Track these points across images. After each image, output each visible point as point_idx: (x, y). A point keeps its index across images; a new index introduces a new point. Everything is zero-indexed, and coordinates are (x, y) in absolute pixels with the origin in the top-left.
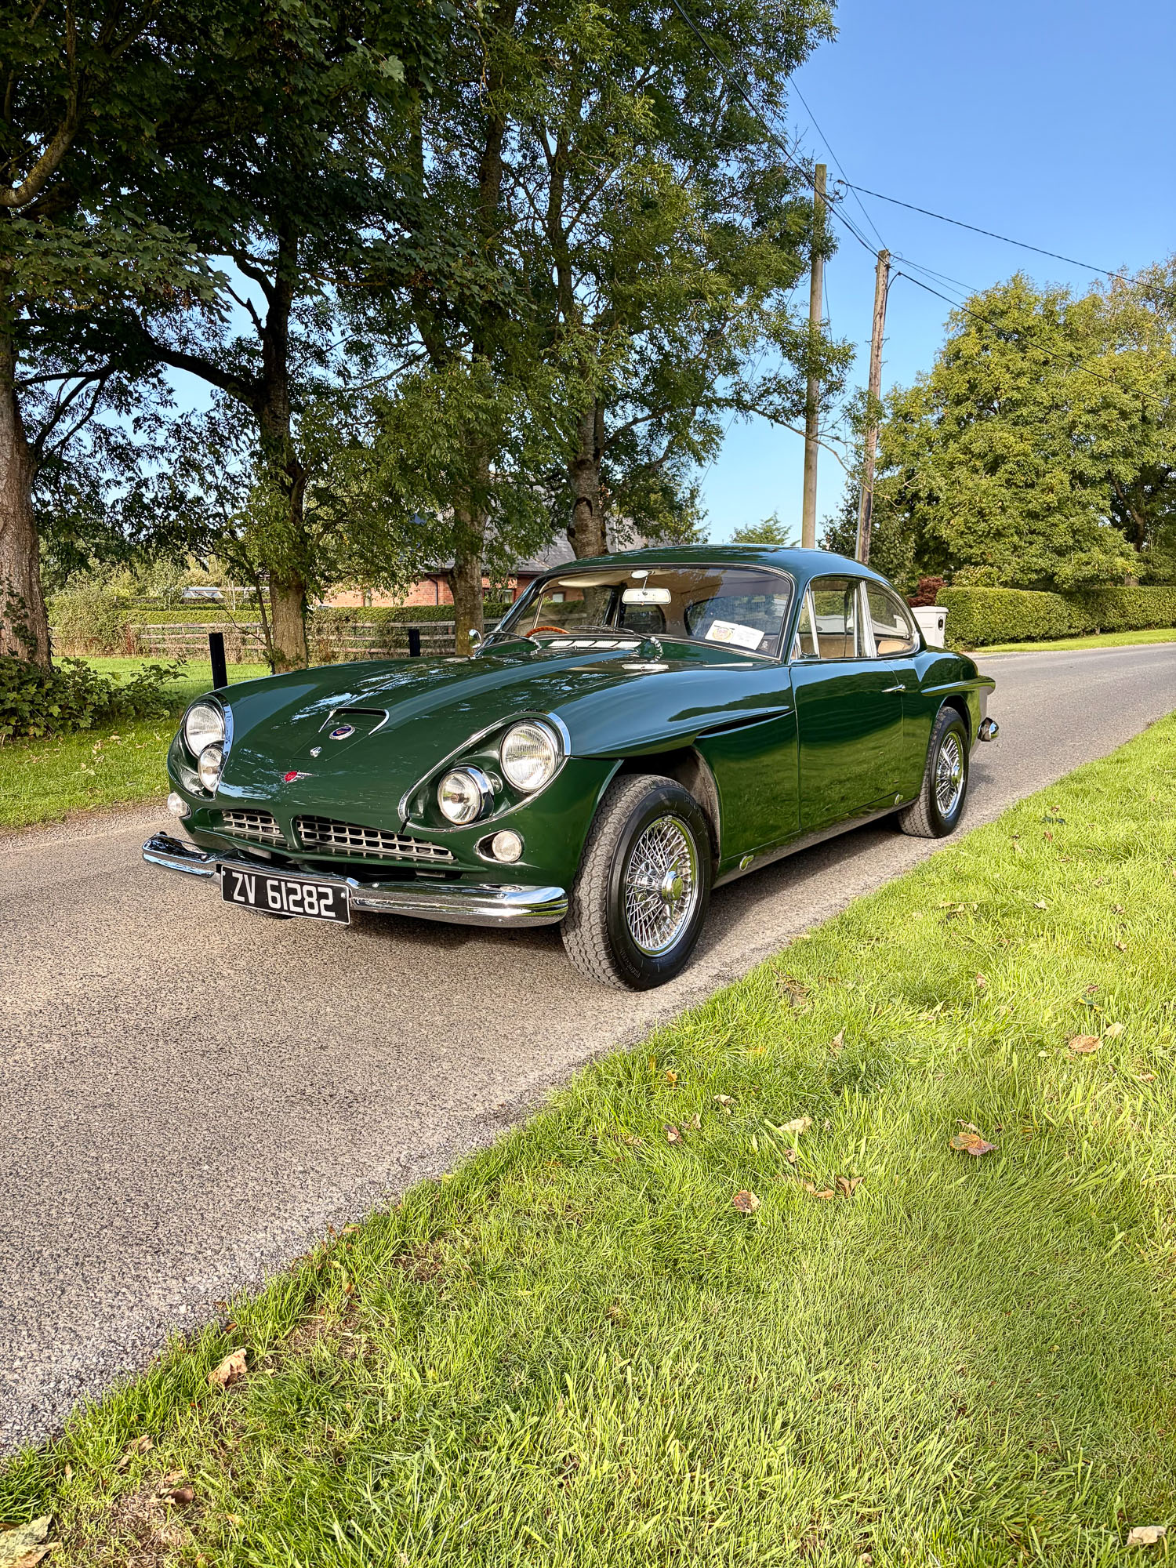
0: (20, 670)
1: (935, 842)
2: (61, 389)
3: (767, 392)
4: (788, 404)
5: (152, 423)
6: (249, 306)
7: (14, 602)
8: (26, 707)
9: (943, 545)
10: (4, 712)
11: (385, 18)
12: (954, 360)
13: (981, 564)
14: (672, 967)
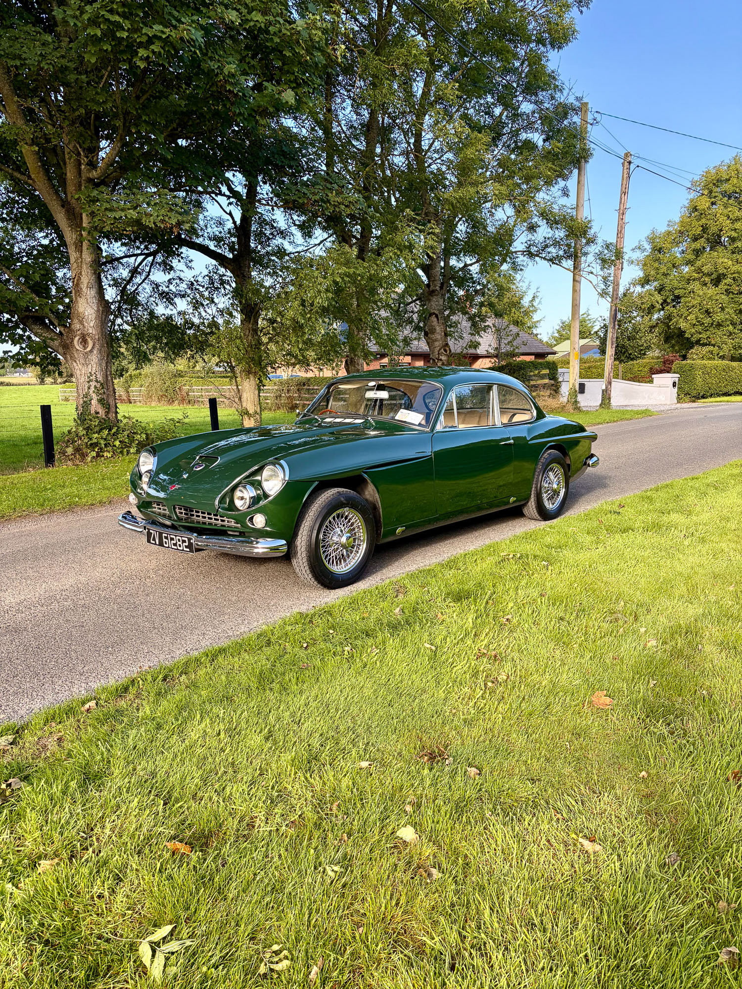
0: (100, 422)
1: (543, 523)
2: (136, 260)
3: (547, 246)
4: (561, 253)
5: (178, 281)
6: (230, 214)
7: (98, 385)
8: (102, 442)
9: (681, 333)
10: (91, 444)
11: (286, 67)
12: (694, 212)
13: (706, 345)
14: (349, 579)
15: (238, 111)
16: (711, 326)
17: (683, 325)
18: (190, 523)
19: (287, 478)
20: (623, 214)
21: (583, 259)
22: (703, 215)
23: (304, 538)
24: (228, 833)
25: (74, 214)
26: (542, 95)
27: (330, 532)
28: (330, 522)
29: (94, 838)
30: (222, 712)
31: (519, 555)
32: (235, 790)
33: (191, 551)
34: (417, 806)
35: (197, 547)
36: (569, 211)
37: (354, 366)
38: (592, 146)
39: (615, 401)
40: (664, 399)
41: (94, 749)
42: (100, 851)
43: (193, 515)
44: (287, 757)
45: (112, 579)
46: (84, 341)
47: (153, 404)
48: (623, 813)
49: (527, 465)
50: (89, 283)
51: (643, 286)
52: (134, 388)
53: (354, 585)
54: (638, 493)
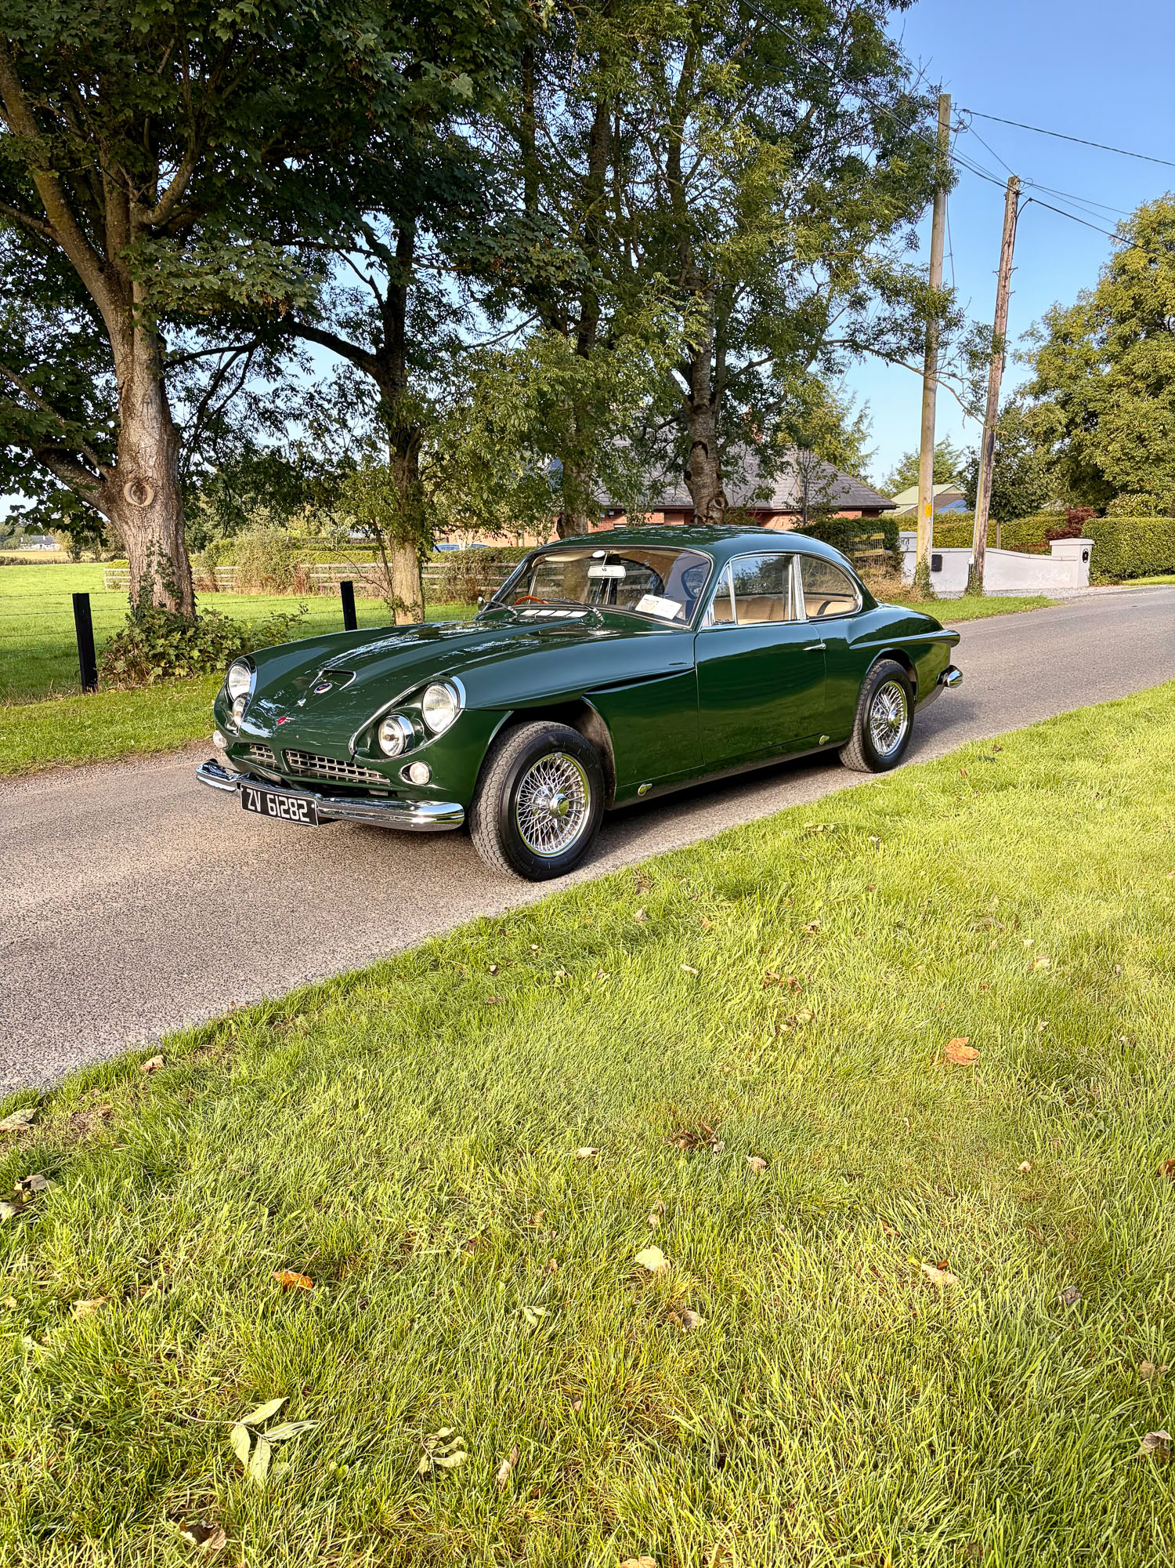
0: (168, 619)
1: (871, 776)
2: (221, 358)
3: (881, 332)
4: (905, 343)
5: (289, 392)
6: (371, 282)
7: (164, 561)
8: (172, 652)
9: (1098, 473)
10: (154, 656)
11: (458, 37)
12: (1120, 275)
13: (1138, 492)
14: (563, 865)
15: (380, 110)
16: (1145, 462)
17: (1100, 460)
18: (311, 777)
19: (463, 706)
20: (1006, 278)
21: (941, 352)
22: (1136, 280)
23: (492, 800)
24: (371, 1259)
25: (119, 283)
26: (875, 82)
27: (532, 791)
28: (532, 775)
29: (161, 1265)
30: (361, 1072)
31: (832, 827)
32: (381, 1191)
33: (313, 822)
34: (668, 1216)
35: (321, 815)
36: (918, 274)
37: (573, 529)
38: (957, 166)
39: (990, 584)
40: (1068, 579)
41: (160, 1130)
42: (170, 1286)
43: (315, 765)
44: (466, 1140)
45: (188, 866)
46: (140, 490)
47: (254, 592)
48: (992, 1225)
49: (848, 684)
50: (145, 395)
51: (1037, 398)
52: (223, 567)
53: (571, 875)
54: (1024, 727)
